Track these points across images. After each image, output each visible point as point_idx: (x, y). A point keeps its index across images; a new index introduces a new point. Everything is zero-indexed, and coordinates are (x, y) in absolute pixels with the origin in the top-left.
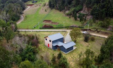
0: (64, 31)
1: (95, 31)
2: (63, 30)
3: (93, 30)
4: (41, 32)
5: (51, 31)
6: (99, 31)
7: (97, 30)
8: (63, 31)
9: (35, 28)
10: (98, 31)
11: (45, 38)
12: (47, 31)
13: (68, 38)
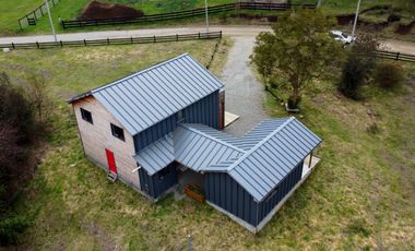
0: (209, 37)
1: (385, 24)
2: (203, 30)
3: (374, 19)
4: (68, 52)
5: (131, 41)
6: (410, 26)
7: (393, 19)
8: (200, 37)
9: (32, 23)
10: (405, 22)
11: (74, 102)
12: (108, 42)
13: (239, 78)
